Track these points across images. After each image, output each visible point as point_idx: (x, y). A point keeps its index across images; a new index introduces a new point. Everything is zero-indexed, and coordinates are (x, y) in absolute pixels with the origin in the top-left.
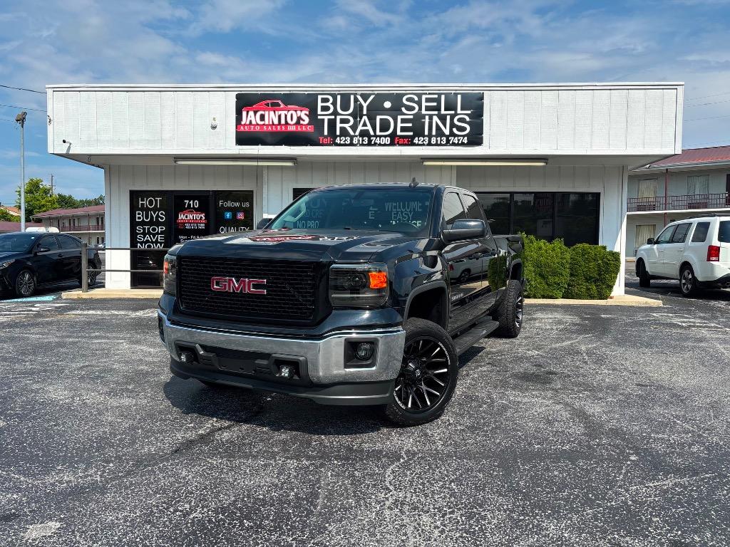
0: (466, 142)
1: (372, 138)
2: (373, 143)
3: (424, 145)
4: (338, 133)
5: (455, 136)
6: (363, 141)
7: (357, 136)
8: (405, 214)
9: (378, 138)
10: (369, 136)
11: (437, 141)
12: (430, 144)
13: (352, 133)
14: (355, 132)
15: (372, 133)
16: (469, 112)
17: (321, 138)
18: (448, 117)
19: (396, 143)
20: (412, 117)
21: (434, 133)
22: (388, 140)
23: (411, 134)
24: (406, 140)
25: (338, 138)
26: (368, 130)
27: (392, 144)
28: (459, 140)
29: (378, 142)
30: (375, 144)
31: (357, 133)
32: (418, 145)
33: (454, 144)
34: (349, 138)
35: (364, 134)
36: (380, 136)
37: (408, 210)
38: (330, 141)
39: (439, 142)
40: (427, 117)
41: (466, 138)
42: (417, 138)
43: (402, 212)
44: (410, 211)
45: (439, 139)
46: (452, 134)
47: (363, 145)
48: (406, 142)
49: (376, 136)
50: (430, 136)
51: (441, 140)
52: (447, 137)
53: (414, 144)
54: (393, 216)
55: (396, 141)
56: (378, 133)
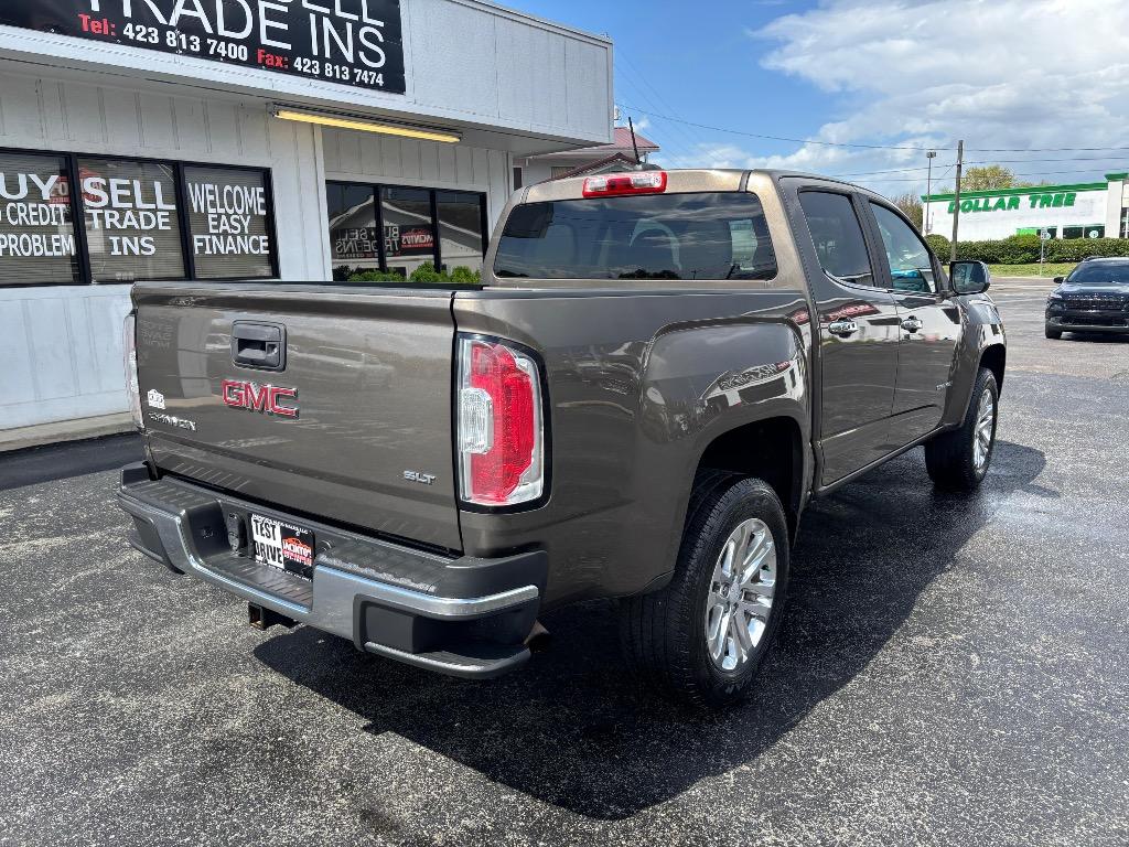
0: (381, 82)
1: (209, 41)
2: (212, 52)
3: (311, 76)
4: (127, 12)
5: (364, 67)
6: (189, 43)
7: (172, 29)
8: (235, 220)
9: (223, 44)
10: (203, 36)
11: (334, 71)
12: (322, 77)
13: (162, 20)
14: (168, 19)
15: (209, 29)
16: (381, 24)
17: (85, 18)
18: (349, 26)
19: (260, 61)
20: (285, 9)
21: (328, 55)
22: (242, 52)
23: (289, 47)
24: (279, 60)
25: (130, 26)
26: (198, 19)
27: (252, 62)
28: (370, 77)
29: (223, 53)
30: (216, 57)
31: (173, 22)
32: (302, 74)
33: (362, 84)
34: (156, 31)
35: (189, 26)
36: (228, 40)
37: (240, 212)
38: (110, 30)
39: (338, 76)
40: (313, 17)
41: (380, 76)
42: (299, 59)
43: (228, 216)
44: (245, 215)
45: (337, 67)
46: (358, 64)
47: (188, 53)
48: (279, 63)
49: (215, 36)
50: (321, 58)
51: (342, 72)
52: (351, 67)
53: (294, 72)
54: (211, 223)
55: (260, 57)
56: (222, 31)
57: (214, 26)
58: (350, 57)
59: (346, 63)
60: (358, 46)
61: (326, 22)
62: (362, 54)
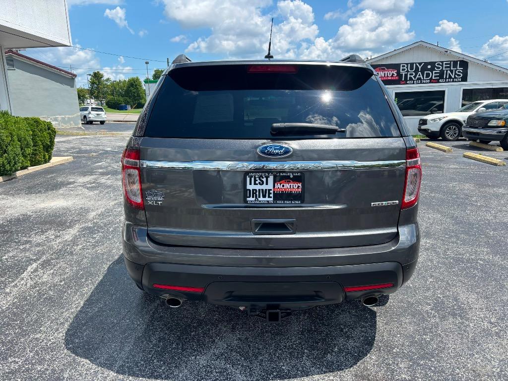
57: (423, 78)
58: (453, 77)
59: (452, 78)
60: (455, 74)
61: (449, 71)
62: (456, 76)
